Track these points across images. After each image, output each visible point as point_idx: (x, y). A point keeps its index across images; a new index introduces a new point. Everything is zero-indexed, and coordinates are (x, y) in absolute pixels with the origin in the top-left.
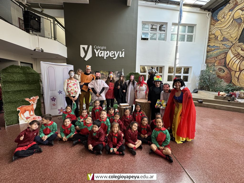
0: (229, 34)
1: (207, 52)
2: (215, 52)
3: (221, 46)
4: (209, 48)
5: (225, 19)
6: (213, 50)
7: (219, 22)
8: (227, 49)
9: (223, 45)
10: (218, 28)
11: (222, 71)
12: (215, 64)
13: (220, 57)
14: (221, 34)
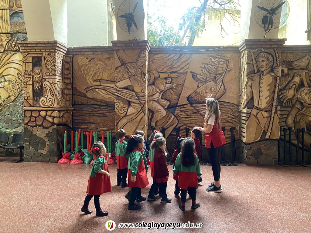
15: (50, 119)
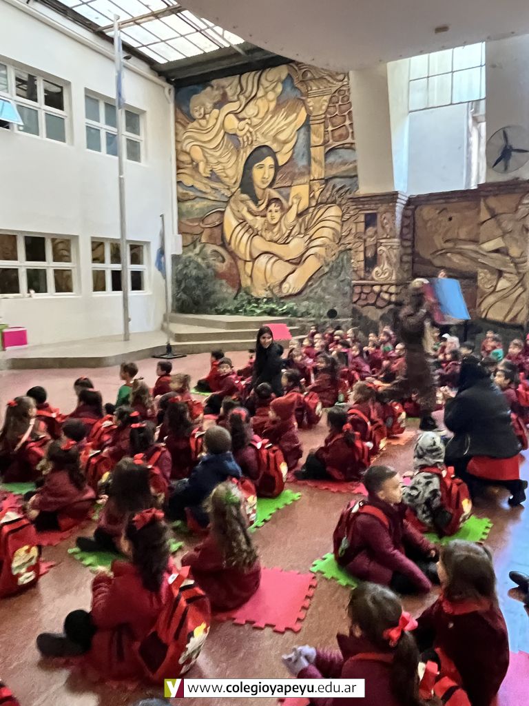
0: (220, 167)
1: (179, 201)
2: (197, 206)
3: (209, 190)
4: (181, 190)
5: (208, 122)
6: (191, 198)
7: (195, 124)
8: (222, 204)
9: (214, 192)
10: (197, 140)
11: (220, 258)
12: (203, 240)
13: (210, 220)
14: (205, 160)
15: (386, 296)
